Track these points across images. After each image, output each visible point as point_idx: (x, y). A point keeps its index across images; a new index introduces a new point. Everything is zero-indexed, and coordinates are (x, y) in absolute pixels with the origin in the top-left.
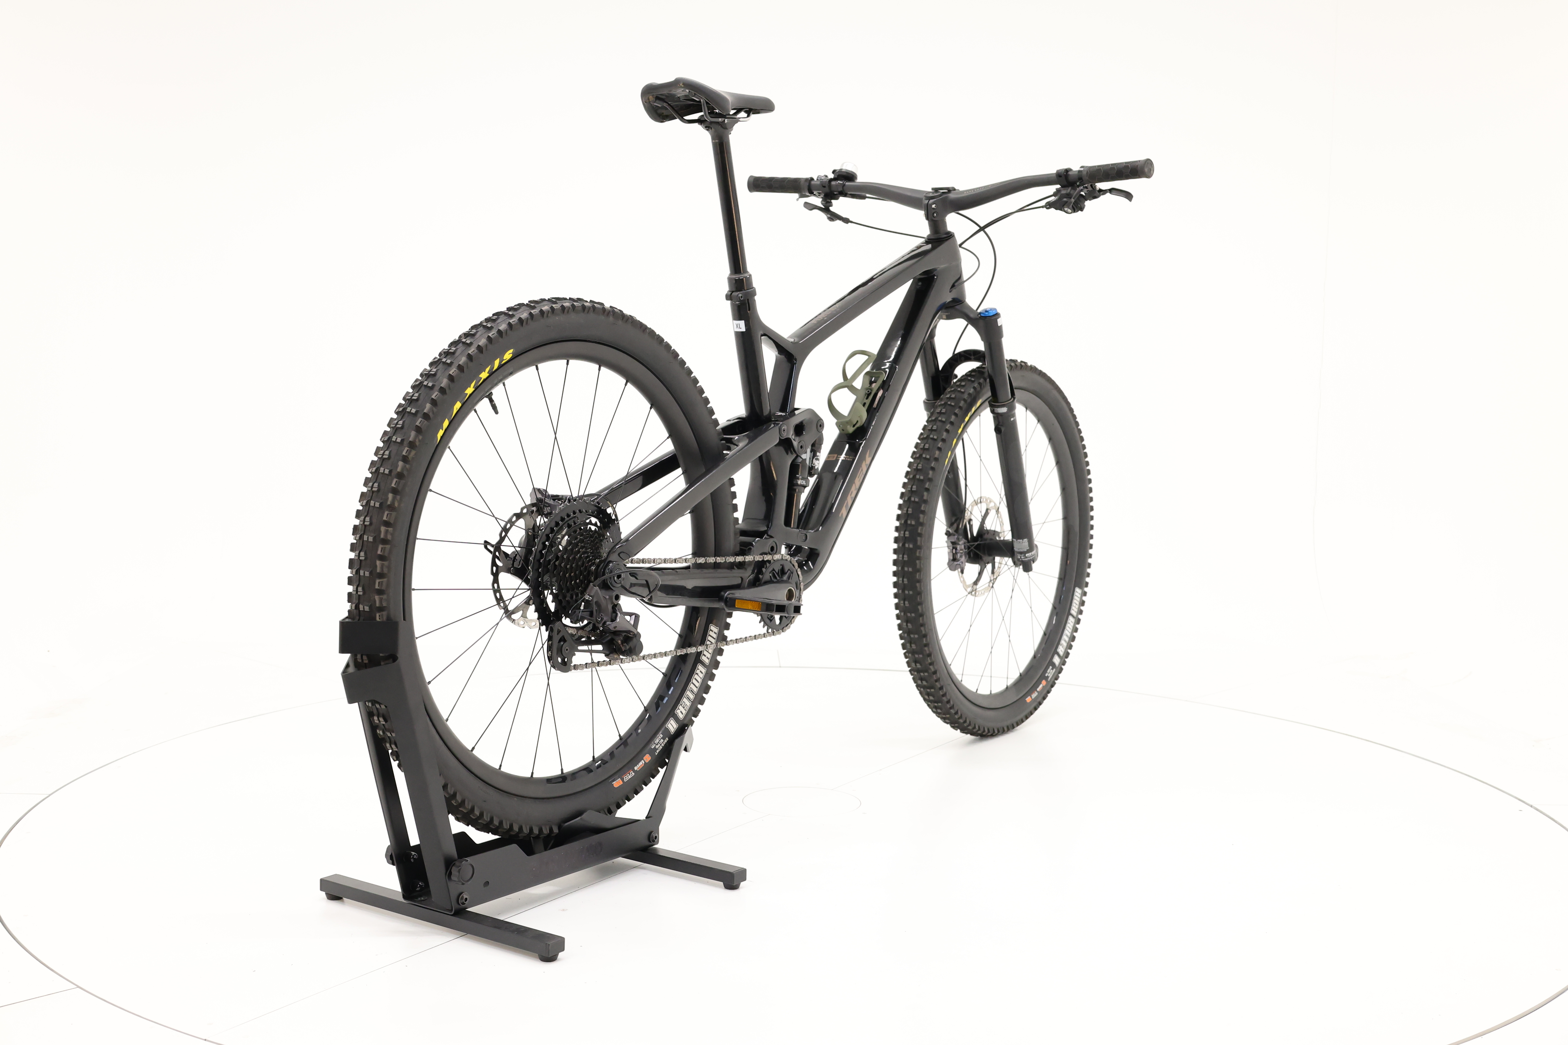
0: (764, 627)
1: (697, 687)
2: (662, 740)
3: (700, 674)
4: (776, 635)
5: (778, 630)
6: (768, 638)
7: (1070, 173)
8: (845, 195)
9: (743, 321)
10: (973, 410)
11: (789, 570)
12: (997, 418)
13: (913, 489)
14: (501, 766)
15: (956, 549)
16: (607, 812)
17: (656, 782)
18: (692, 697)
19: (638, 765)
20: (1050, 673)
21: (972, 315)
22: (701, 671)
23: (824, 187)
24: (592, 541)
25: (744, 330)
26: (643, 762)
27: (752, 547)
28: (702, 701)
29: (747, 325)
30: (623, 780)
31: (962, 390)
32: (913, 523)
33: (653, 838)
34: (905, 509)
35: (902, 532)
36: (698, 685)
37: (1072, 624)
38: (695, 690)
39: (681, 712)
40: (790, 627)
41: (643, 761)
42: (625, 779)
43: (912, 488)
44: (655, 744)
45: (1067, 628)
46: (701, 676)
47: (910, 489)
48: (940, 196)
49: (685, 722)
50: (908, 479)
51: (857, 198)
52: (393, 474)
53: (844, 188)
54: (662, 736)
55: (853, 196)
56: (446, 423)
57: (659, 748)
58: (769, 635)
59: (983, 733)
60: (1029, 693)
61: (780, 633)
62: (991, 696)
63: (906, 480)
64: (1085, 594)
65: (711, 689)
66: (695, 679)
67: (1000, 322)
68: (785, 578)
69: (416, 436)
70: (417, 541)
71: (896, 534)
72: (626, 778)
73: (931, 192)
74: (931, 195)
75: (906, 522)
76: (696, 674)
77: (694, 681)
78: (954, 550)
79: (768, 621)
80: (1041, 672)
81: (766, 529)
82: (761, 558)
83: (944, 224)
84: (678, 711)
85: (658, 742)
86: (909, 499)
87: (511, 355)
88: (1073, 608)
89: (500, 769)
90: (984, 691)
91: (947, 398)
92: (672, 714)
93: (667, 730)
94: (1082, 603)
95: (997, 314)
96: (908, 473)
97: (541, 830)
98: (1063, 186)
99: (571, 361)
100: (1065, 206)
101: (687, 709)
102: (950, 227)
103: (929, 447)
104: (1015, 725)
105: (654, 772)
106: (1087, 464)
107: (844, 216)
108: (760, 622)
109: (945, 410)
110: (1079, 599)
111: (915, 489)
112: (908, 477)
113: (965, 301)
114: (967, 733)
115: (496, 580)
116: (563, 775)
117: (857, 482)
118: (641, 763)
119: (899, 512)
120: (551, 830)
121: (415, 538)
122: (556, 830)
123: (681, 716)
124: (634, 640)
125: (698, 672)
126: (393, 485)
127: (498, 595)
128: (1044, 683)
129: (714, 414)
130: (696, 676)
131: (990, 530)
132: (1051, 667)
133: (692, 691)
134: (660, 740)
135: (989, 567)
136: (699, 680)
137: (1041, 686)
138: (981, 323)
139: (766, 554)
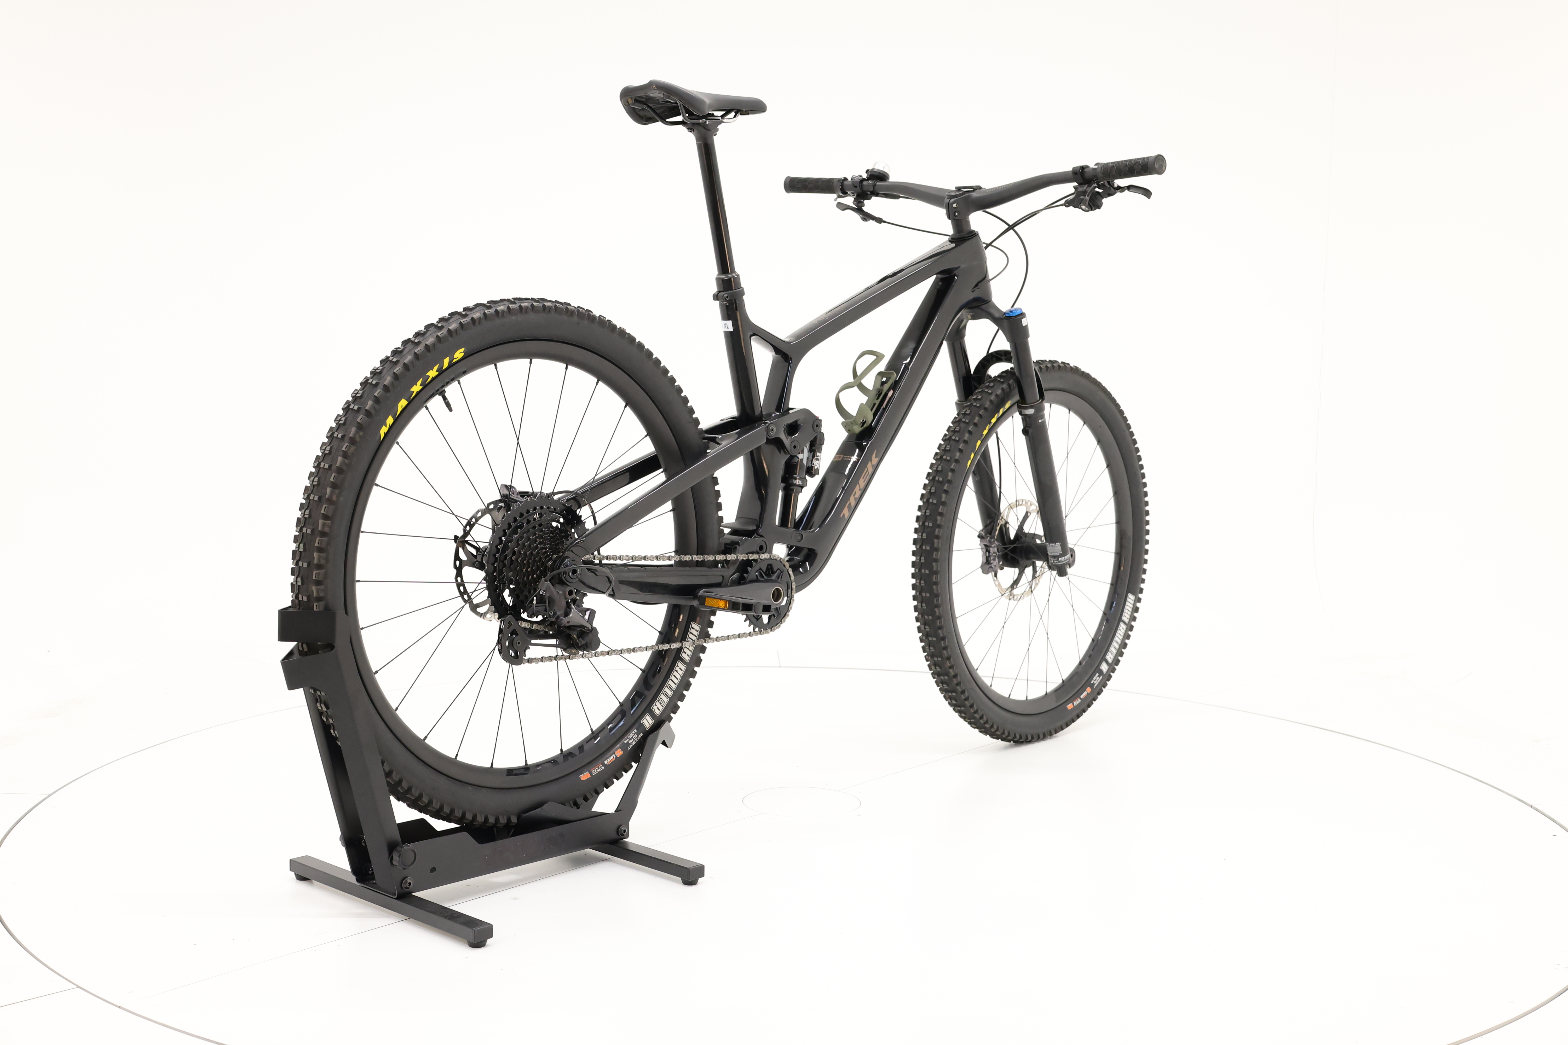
0: (749, 626)
1: (675, 684)
2: (636, 736)
3: (679, 671)
4: (763, 634)
5: (765, 629)
6: (754, 637)
7: (1086, 170)
8: (877, 195)
9: (731, 321)
10: (1001, 411)
11: (778, 569)
12: (1026, 419)
13: (932, 491)
14: (457, 755)
15: (989, 552)
16: (573, 805)
17: (627, 777)
18: (670, 693)
19: (608, 760)
20: (1096, 680)
21: (997, 315)
22: (680, 668)
23: (856, 187)
24: (551, 537)
25: (732, 330)
26: (615, 757)
27: (737, 546)
28: (682, 698)
29: (735, 325)
30: (591, 773)
31: (990, 391)
32: (931, 525)
33: (622, 832)
34: (924, 511)
35: (920, 534)
36: (676, 681)
37: (1123, 631)
38: (674, 686)
39: (658, 708)
40: (779, 626)
41: (614, 755)
42: (593, 773)
43: (930, 489)
44: (628, 739)
45: (1118, 635)
46: (681, 672)
47: (929, 491)
48: (962, 194)
49: (663, 718)
50: (929, 480)
51: (890, 198)
52: (332, 469)
53: (875, 187)
54: (636, 731)
55: (887, 196)
56: (390, 420)
57: (633, 743)
58: (755, 634)
59: (1019, 739)
60: (1071, 700)
61: (768, 633)
62: (1027, 702)
63: (927, 482)
64: (1139, 600)
65: (691, 686)
66: (674, 675)
67: (1024, 322)
68: (774, 577)
69: (356, 432)
70: (361, 535)
71: (916, 536)
72: (594, 771)
73: (953, 191)
74: (953, 194)
75: (924, 523)
76: (676, 670)
77: (673, 678)
78: (987, 553)
79: (754, 620)
80: (1086, 679)
81: (755, 528)
82: (745, 557)
83: (968, 223)
84: (655, 707)
85: (632, 737)
86: (928, 500)
87: (463, 354)
88: (1125, 614)
89: (456, 758)
90: (1019, 695)
91: (974, 399)
92: (648, 710)
93: (642, 725)
94: (1136, 610)
95: (1022, 313)
96: (929, 474)
97: (497, 820)
98: (1080, 184)
99: (534, 360)
100: (1081, 204)
101: (665, 705)
102: (974, 226)
103: (950, 448)
104: (1053, 732)
105: (626, 767)
106: (1142, 467)
107: (877, 216)
108: (745, 621)
109: (969, 411)
110: (1131, 606)
111: (933, 491)
112: (928, 478)
113: (991, 301)
114: (997, 739)
115: (459, 574)
116: (527, 766)
117: (862, 483)
118: (612, 757)
119: (919, 514)
120: (509, 820)
121: (359, 531)
122: (514, 820)
123: (657, 712)
124: (590, 635)
125: (677, 668)
126: (332, 479)
127: (462, 588)
128: (1089, 690)
129: (695, 413)
130: (675, 673)
131: (1028, 533)
132: (1097, 674)
133: (670, 688)
134: (633, 736)
135: (1029, 571)
136: (678, 677)
137: (1085, 693)
138: (1005, 322)
139: (752, 553)
